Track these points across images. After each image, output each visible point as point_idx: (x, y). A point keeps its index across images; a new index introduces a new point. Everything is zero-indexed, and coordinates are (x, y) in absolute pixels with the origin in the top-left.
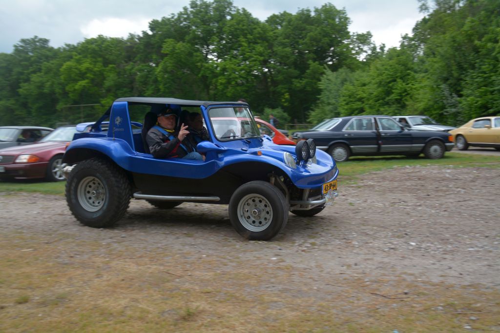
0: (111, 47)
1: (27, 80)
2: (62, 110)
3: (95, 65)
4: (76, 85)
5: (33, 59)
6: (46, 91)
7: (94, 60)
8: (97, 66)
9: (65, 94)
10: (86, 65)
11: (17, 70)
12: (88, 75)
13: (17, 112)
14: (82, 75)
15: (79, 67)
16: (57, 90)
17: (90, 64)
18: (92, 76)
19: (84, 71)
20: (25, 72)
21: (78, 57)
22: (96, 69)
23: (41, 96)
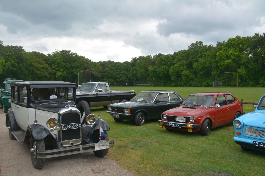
0: (244, 42)
1: (197, 61)
2: (215, 75)
3: (235, 52)
4: (225, 62)
5: (199, 51)
6: (206, 66)
7: (234, 49)
8: (236, 52)
9: (217, 67)
10: (230, 52)
11: (191, 56)
12: (232, 57)
13: (190, 76)
14: (228, 57)
15: (227, 53)
16: (213, 65)
17: (233, 51)
18: (233, 58)
19: (229, 55)
20: (196, 57)
21: (225, 48)
22: (235, 54)
23: (204, 68)
